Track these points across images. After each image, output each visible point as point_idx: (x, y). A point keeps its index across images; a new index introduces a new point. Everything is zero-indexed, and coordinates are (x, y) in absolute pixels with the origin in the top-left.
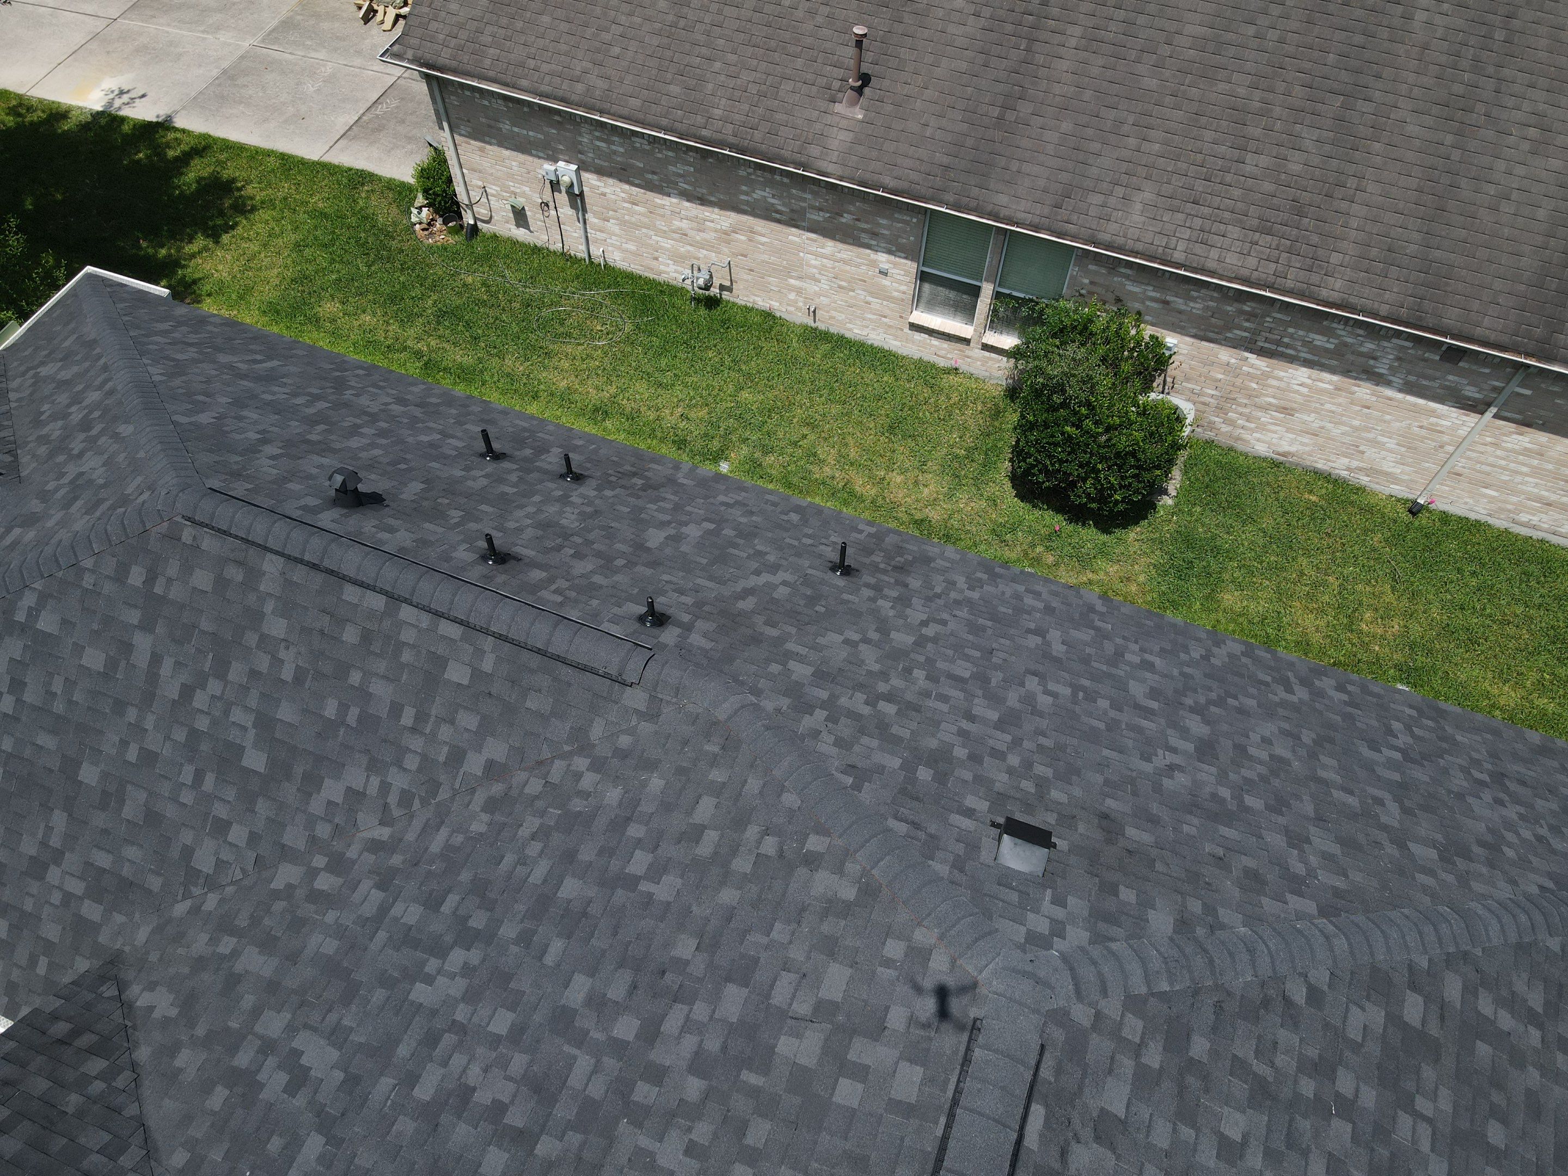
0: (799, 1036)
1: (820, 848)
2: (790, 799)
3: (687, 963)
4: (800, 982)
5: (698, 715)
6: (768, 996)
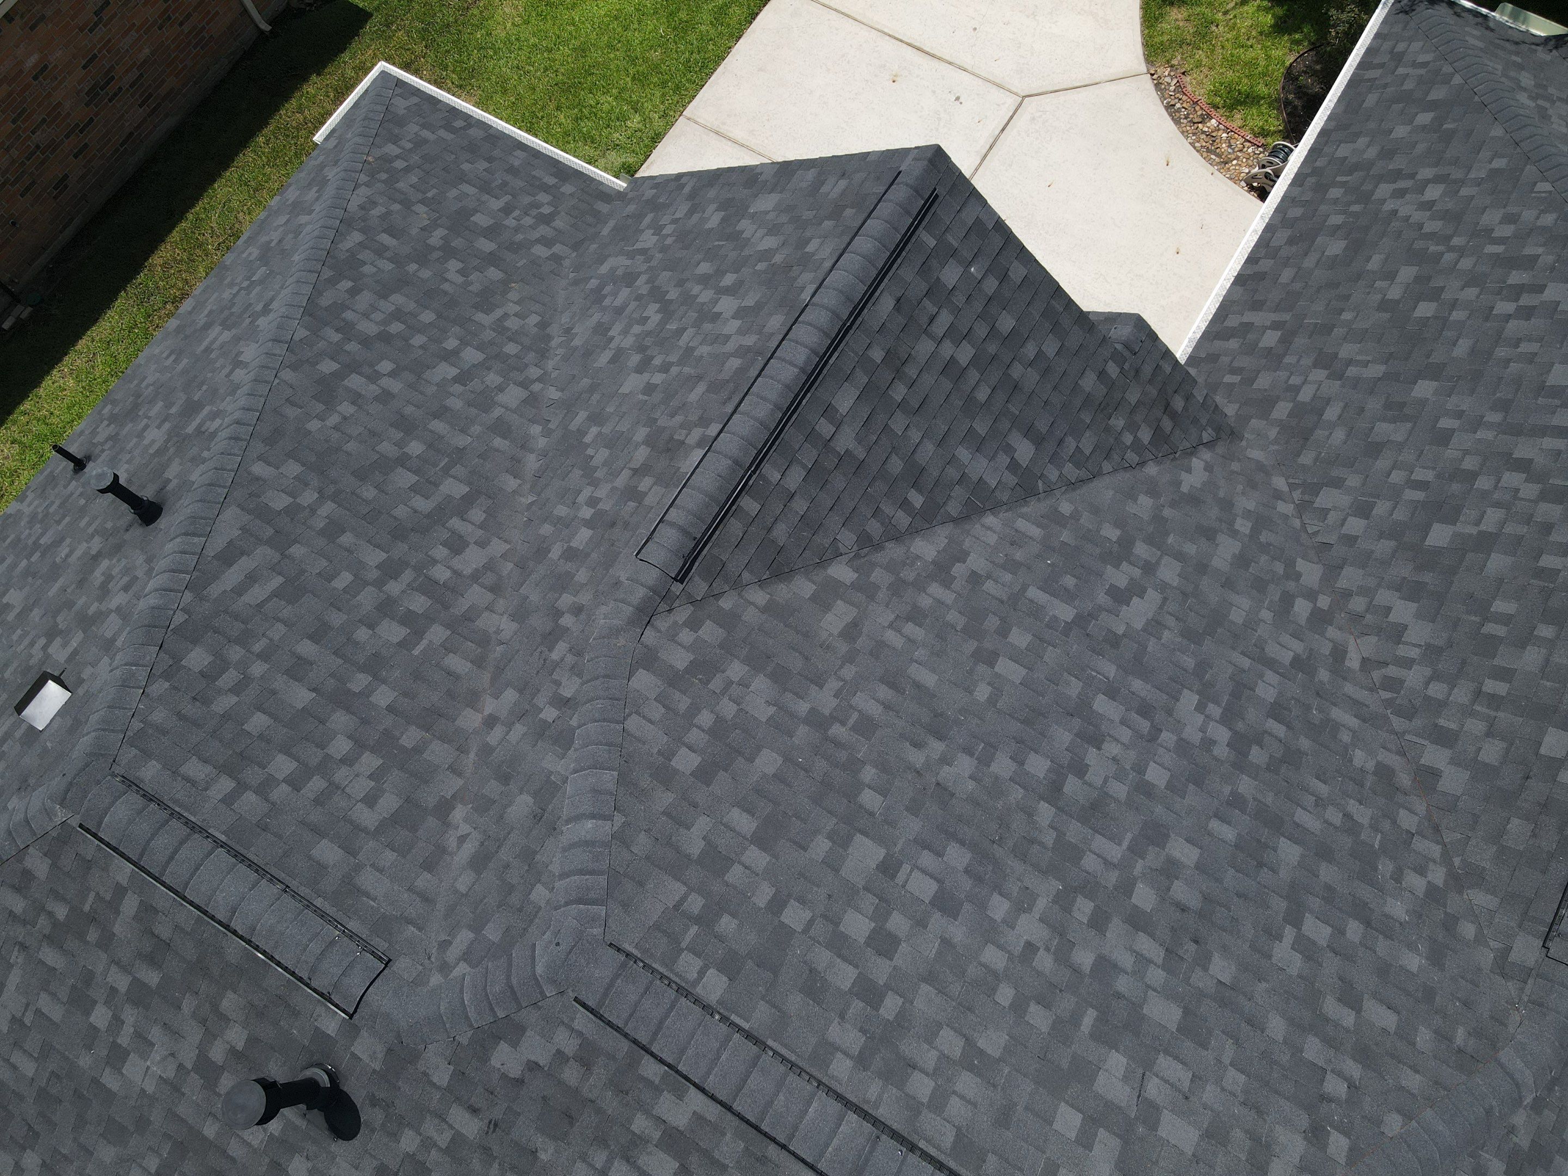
0: (1126, 1079)
1: (1332, 1150)
2: (1394, 1124)
3: (1206, 969)
4: (1180, 1091)
5: (1506, 1026)
6: (1167, 1052)
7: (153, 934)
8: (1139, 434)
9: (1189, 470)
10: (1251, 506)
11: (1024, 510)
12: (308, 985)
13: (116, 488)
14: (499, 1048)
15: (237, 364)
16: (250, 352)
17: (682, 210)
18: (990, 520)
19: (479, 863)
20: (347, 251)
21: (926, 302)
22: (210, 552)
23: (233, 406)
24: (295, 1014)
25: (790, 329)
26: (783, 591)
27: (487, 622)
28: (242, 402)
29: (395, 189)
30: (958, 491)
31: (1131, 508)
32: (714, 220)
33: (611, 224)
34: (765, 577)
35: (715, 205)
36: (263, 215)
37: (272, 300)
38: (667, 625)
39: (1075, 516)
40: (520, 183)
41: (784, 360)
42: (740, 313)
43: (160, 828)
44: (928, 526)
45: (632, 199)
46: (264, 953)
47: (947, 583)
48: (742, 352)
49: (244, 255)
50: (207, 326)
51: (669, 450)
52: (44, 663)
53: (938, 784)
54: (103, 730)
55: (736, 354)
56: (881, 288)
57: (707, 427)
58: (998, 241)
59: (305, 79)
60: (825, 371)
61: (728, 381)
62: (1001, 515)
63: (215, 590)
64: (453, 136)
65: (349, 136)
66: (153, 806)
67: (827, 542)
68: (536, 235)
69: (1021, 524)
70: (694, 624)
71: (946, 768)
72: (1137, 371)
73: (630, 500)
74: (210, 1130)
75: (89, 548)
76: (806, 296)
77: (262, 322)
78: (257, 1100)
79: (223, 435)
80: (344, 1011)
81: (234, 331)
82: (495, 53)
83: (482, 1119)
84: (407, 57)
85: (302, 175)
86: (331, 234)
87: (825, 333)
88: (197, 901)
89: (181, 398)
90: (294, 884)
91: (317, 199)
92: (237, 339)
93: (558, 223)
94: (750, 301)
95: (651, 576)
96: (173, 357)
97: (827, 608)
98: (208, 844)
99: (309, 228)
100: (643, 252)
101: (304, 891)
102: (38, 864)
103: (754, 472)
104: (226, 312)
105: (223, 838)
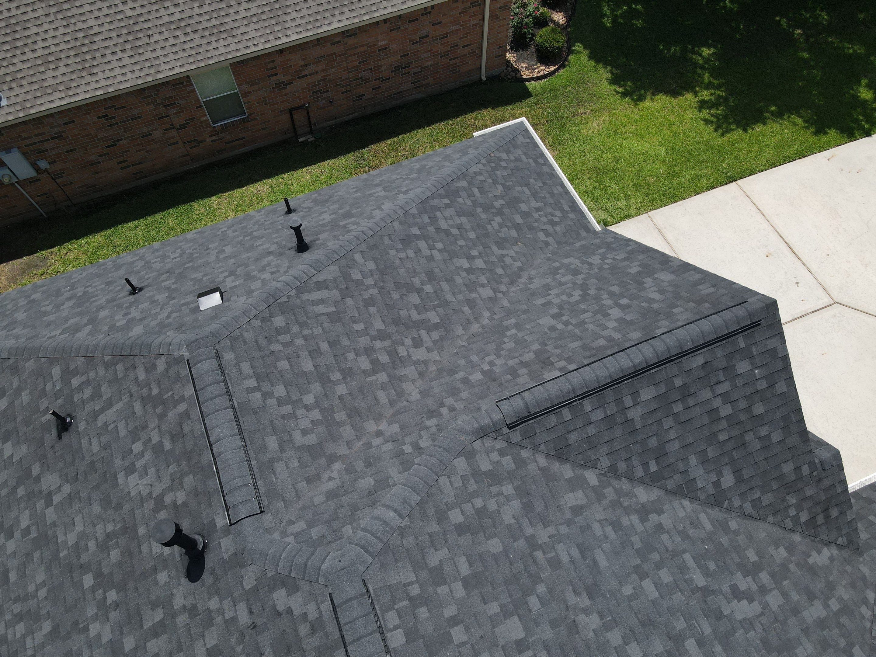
7: (181, 426)
8: (800, 514)
9: (819, 552)
10: (846, 596)
11: (709, 511)
12: (224, 497)
13: (297, 230)
14: (281, 590)
15: (379, 208)
16: (387, 206)
17: (621, 256)
18: (686, 503)
19: (332, 495)
20: (456, 187)
21: (721, 373)
22: (314, 279)
23: (365, 224)
24: (210, 506)
25: (641, 343)
26: (555, 466)
27: (407, 386)
28: (370, 225)
29: (494, 173)
30: (678, 477)
31: (772, 550)
32: (634, 269)
33: (583, 242)
34: (551, 454)
35: (639, 263)
36: (430, 153)
37: (411, 190)
38: (490, 445)
39: (736, 533)
40: (551, 201)
41: (628, 356)
42: (620, 320)
43: (215, 383)
44: (651, 484)
45: (600, 237)
46: (217, 468)
47: (643, 520)
48: (609, 339)
49: (412, 165)
50: (377, 185)
51: (544, 363)
52: (221, 283)
53: (574, 621)
54: (224, 327)
55: (605, 338)
56: (701, 351)
57: (570, 364)
58: (780, 365)
59: (486, 107)
60: (646, 374)
61: (594, 349)
62: (694, 505)
63: (306, 296)
64: (534, 164)
65: (490, 140)
66: (220, 371)
67: (593, 457)
68: (544, 228)
69: (702, 516)
70: (502, 453)
71: (583, 616)
72: (820, 480)
73: (510, 374)
74: (142, 531)
75: (270, 247)
76: (659, 332)
77: (401, 196)
78: (170, 532)
79: (353, 233)
80: (230, 520)
81: (387, 193)
82: (576, 140)
83: (251, 619)
84: (536, 121)
85: (459, 146)
86: (454, 176)
87: (657, 355)
88: (207, 425)
89: (347, 208)
90: (249, 447)
91: (458, 159)
92: (386, 197)
93: (557, 228)
94: (628, 318)
95: (497, 416)
96: (355, 190)
97: (573, 490)
98: (228, 404)
99: (447, 169)
100: (590, 264)
101: (251, 452)
102: (161, 364)
103: (579, 400)
104: (389, 184)
105: (236, 405)
